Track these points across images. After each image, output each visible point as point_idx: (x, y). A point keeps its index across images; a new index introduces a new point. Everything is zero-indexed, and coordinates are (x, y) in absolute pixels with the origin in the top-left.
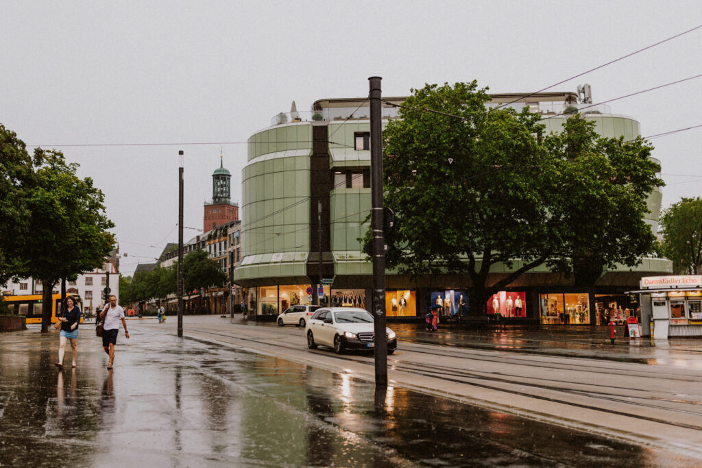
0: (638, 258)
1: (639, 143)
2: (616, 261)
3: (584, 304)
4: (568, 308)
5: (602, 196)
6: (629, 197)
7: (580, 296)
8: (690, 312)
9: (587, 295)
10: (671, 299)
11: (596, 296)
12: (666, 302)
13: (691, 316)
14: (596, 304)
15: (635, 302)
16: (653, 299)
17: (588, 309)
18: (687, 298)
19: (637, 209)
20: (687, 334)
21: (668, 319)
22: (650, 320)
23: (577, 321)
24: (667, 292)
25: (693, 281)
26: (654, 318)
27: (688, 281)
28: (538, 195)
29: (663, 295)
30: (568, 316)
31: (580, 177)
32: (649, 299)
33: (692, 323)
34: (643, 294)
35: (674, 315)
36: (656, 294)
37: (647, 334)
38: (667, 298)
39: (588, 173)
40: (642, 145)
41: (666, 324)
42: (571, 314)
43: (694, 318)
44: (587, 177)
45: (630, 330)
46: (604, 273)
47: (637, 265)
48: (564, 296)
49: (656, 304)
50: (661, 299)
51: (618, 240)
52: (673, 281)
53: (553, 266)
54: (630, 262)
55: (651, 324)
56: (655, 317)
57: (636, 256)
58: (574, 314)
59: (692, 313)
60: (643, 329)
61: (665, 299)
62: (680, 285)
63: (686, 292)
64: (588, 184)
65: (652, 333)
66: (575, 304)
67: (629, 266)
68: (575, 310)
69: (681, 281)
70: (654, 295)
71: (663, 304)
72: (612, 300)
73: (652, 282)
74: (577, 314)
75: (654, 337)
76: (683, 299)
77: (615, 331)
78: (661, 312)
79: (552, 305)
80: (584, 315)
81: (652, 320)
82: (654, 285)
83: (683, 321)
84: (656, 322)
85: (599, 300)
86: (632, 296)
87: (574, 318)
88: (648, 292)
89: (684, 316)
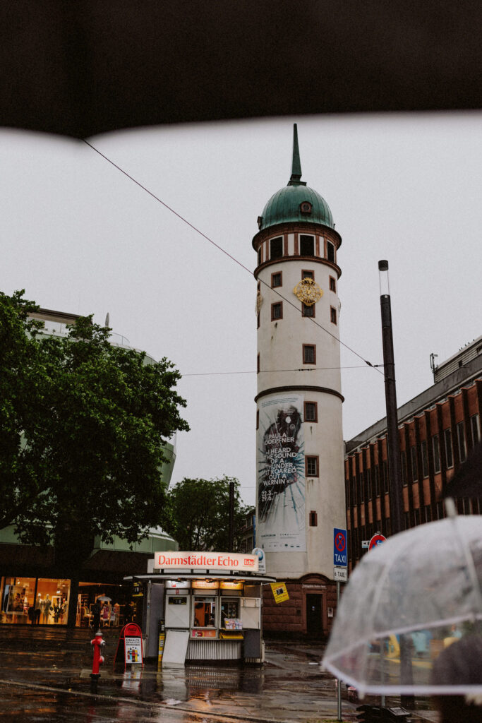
0: (143, 530)
1: (164, 367)
2: (114, 532)
3: (64, 595)
4: (41, 601)
5: (108, 422)
6: (144, 433)
7: (61, 583)
8: (223, 617)
9: (69, 581)
10: (197, 593)
11: (81, 584)
12: (188, 597)
13: (223, 624)
14: (80, 596)
15: (141, 595)
16: (168, 592)
17: (67, 602)
18: (220, 591)
19: (153, 451)
20: (215, 657)
21: (188, 629)
22: (161, 630)
23: (51, 621)
24: (191, 581)
25: (233, 563)
26: (167, 625)
27: (226, 563)
28: (12, 408)
29: (185, 584)
30: (39, 611)
31: (81, 391)
32: (163, 591)
33: (225, 637)
34: (154, 581)
35: (197, 622)
36: (174, 583)
37: (152, 655)
38: (191, 590)
39: (92, 388)
40: (167, 370)
41: (185, 636)
42: (43, 609)
43: (228, 628)
44: (90, 393)
45: (127, 648)
46: (95, 551)
47: (140, 541)
48: (37, 581)
49: (173, 601)
50: (181, 592)
51: (120, 502)
52: (204, 561)
53: (23, 533)
54: (132, 536)
55: (161, 638)
56: (169, 623)
57: (140, 528)
58: (46, 610)
59: (226, 619)
60: (148, 645)
61: (187, 592)
62: (214, 567)
63: (220, 581)
64: (89, 402)
65: (160, 653)
66: (51, 595)
67: (129, 542)
68: (50, 603)
69: (216, 562)
70: (170, 584)
71: (184, 601)
72: (100, 591)
73: (170, 562)
74: (51, 609)
75: (164, 660)
76: (214, 593)
77: (102, 658)
78: (178, 616)
79: (18, 595)
80: (61, 610)
81: (163, 629)
82: (173, 566)
83: (210, 633)
84: (169, 633)
85: (83, 590)
86: (136, 584)
87: (47, 614)
88: (161, 577)
89: (213, 623)
